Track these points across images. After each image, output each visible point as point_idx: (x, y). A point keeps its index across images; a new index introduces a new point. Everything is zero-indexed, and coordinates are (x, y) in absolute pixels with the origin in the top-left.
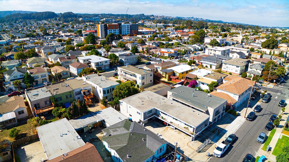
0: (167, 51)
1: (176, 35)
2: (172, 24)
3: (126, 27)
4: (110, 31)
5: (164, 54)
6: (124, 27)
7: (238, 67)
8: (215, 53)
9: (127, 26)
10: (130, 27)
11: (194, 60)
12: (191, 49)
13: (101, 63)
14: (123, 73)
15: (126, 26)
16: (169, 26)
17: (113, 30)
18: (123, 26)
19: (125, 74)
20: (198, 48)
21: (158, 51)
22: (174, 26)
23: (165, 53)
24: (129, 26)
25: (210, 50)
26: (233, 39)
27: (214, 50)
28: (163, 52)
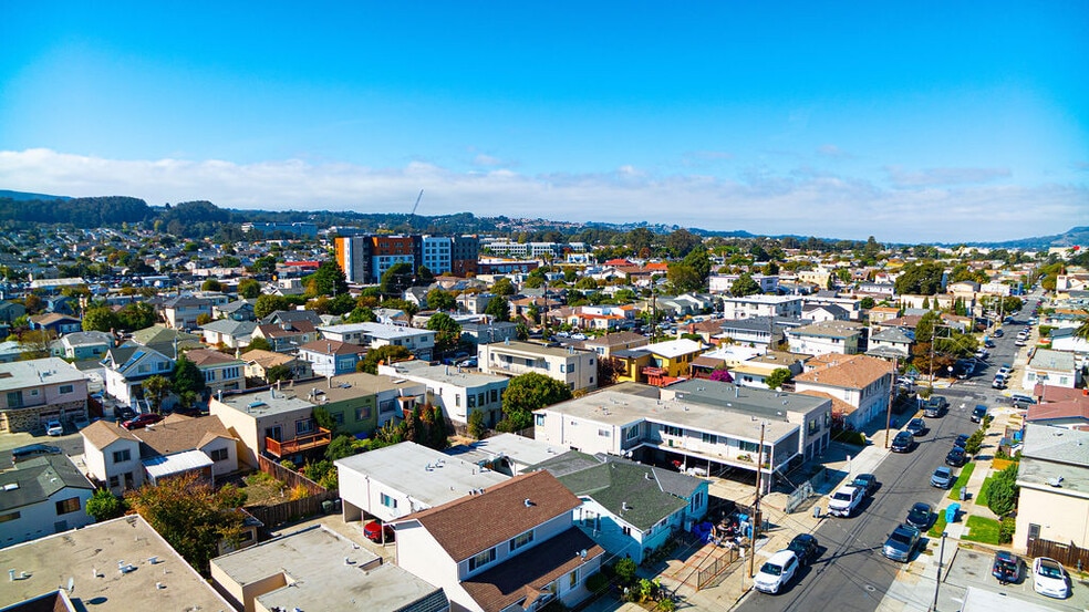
0: (601, 314)
1: (609, 274)
2: (581, 244)
3: (438, 248)
4: (382, 260)
5: (593, 323)
6: (431, 248)
7: (838, 340)
8: (755, 312)
9: (441, 244)
10: (449, 248)
11: (698, 333)
12: (674, 308)
13: (408, 340)
14: (497, 360)
15: (438, 245)
16: (572, 250)
17: (392, 257)
18: (428, 244)
19: (505, 364)
20: (697, 305)
21: (571, 314)
22: (589, 250)
23: (596, 320)
24: (447, 244)
25: (739, 305)
26: (801, 278)
27: (751, 303)
28: (591, 317)
